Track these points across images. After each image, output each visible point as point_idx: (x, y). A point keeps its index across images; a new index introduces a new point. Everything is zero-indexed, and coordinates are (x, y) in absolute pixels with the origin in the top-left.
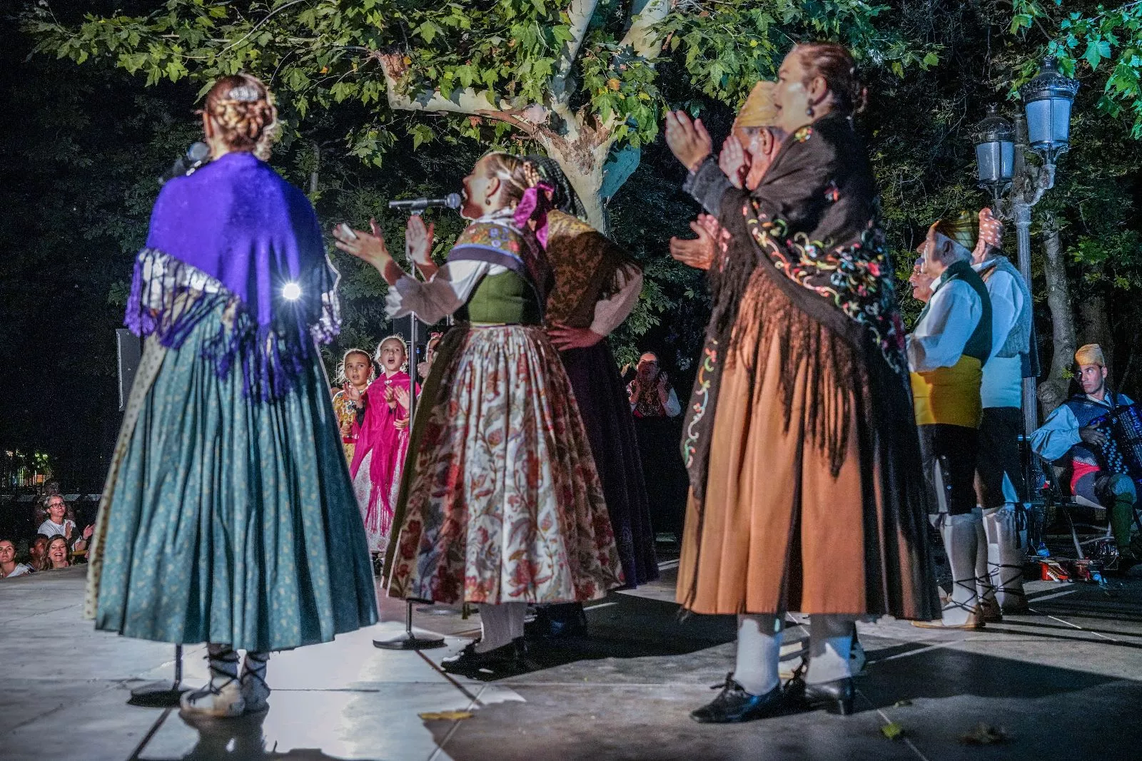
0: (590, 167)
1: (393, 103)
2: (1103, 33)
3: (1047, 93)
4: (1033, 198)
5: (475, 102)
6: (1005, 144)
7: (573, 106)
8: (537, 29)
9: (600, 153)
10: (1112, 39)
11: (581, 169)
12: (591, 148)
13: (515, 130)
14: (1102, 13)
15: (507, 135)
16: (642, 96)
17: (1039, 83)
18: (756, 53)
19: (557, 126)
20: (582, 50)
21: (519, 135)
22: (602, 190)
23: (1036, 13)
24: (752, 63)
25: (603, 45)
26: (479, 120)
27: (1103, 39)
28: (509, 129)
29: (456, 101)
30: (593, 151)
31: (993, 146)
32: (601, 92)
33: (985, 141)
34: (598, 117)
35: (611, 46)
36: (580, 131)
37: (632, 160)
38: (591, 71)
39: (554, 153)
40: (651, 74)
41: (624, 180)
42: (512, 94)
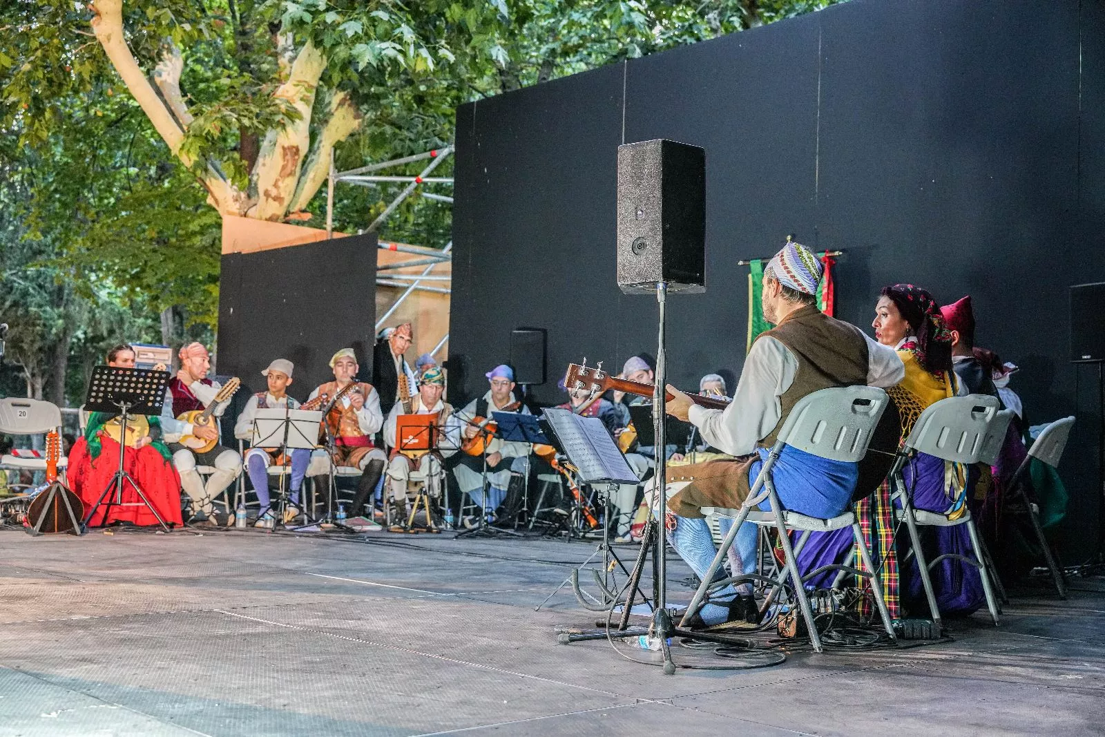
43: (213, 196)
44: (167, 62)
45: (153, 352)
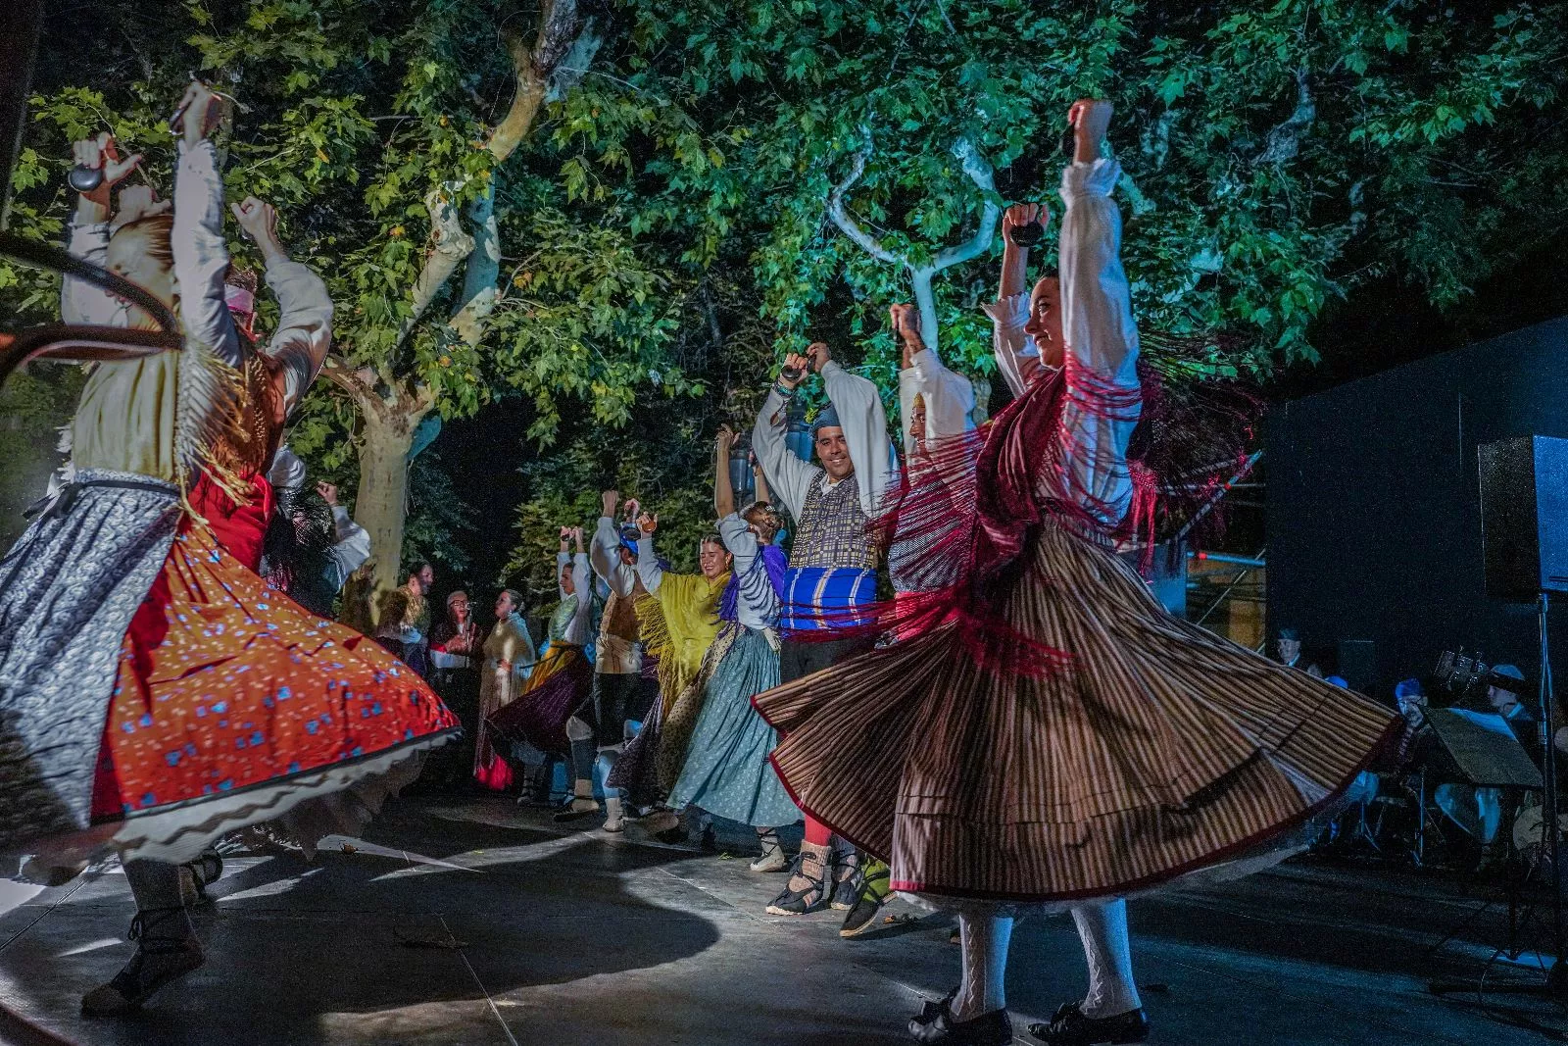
0: (403, 431)
7: (397, 373)
8: (383, 301)
9: (413, 420)
11: (394, 432)
12: (407, 414)
13: (335, 387)
15: (327, 390)
16: (467, 376)
18: (576, 357)
19: (380, 388)
20: (415, 326)
21: (338, 392)
22: (408, 455)
24: (571, 364)
25: (436, 326)
28: (331, 385)
30: (408, 417)
32: (431, 366)
34: (420, 388)
35: (443, 328)
36: (400, 398)
37: (434, 430)
38: (424, 347)
39: (372, 415)
40: (476, 358)
41: (423, 447)
42: (345, 353)
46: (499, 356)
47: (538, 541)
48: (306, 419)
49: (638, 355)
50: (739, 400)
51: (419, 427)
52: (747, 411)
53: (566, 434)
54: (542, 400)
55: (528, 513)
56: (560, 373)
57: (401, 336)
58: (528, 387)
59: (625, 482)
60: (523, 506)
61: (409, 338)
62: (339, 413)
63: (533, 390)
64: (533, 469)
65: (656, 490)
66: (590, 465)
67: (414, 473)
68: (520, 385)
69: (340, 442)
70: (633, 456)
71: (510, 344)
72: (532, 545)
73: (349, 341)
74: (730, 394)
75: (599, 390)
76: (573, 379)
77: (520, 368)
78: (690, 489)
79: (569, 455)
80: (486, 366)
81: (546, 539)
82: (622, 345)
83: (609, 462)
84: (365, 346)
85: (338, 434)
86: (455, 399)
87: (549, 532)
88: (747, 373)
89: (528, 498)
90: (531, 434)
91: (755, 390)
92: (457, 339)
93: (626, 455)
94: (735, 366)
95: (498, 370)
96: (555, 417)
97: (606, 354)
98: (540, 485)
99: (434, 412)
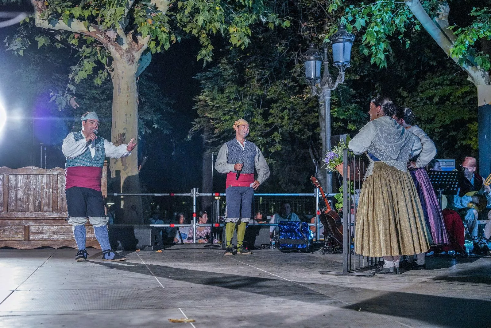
0: (132, 62)
1: (37, 25)
2: (363, 14)
3: (341, 40)
4: (333, 87)
5: (78, 26)
6: (317, 62)
7: (126, 31)
9: (137, 56)
10: (366, 18)
11: (128, 62)
12: (134, 53)
13: (96, 41)
14: (363, 6)
15: (92, 43)
16: (163, 29)
17: (339, 35)
18: (218, 13)
19: (118, 39)
20: (134, 5)
21: (98, 44)
22: (136, 74)
23: (339, 4)
24: (216, 17)
25: (144, 3)
26: (79, 35)
27: (363, 18)
28: (93, 41)
29: (69, 25)
30: (134, 54)
31: (312, 62)
32: (143, 25)
33: (309, 60)
34: (139, 37)
35: (148, 4)
36: (129, 44)
37: (148, 60)
38: (138, 15)
39: (115, 54)
40: (167, 19)
41: (144, 69)
42: (99, 23)
43: (471, 76)
44: (441, 9)
45: (445, 162)
46: (178, 16)
47: (207, 115)
48: (82, 60)
49: (252, 8)
50: (308, 28)
51: (141, 59)
52: (313, 34)
53: (217, 56)
54: (203, 39)
55: (200, 100)
56: (211, 22)
57: (127, 11)
58: (195, 32)
59: (250, 79)
60: (197, 97)
61: (131, 12)
62: (99, 55)
63: (198, 33)
64: (201, 77)
65: (267, 81)
66: (231, 71)
67: (140, 85)
68: (191, 31)
69: (101, 71)
70: (254, 65)
71: (183, 9)
72: (203, 117)
73: (100, 16)
74: (303, 26)
75: (232, 30)
76: (217, 25)
77: (190, 22)
78: (285, 79)
79: (219, 67)
80: (171, 23)
81: (210, 114)
82: (243, 4)
83: (240, 69)
84: (109, 18)
85: (99, 66)
86: (157, 40)
87: (212, 109)
88: (311, 13)
89: (199, 91)
90: (199, 57)
91: (316, 22)
92: (155, 9)
93: (249, 64)
94: (304, 10)
95: (178, 24)
96: (211, 47)
97: (235, 10)
98: (205, 84)
99: (148, 50)
